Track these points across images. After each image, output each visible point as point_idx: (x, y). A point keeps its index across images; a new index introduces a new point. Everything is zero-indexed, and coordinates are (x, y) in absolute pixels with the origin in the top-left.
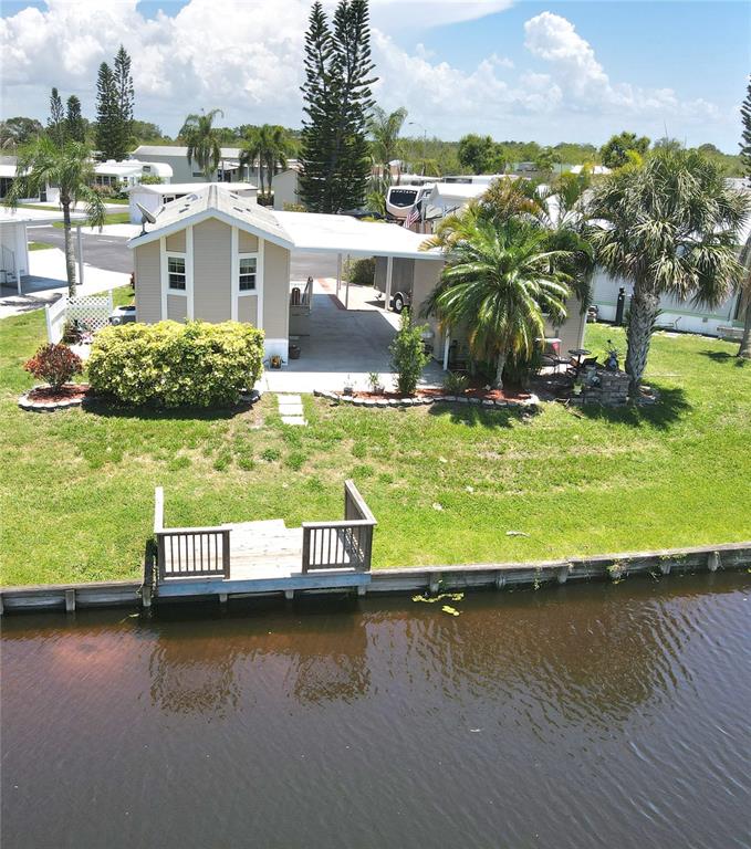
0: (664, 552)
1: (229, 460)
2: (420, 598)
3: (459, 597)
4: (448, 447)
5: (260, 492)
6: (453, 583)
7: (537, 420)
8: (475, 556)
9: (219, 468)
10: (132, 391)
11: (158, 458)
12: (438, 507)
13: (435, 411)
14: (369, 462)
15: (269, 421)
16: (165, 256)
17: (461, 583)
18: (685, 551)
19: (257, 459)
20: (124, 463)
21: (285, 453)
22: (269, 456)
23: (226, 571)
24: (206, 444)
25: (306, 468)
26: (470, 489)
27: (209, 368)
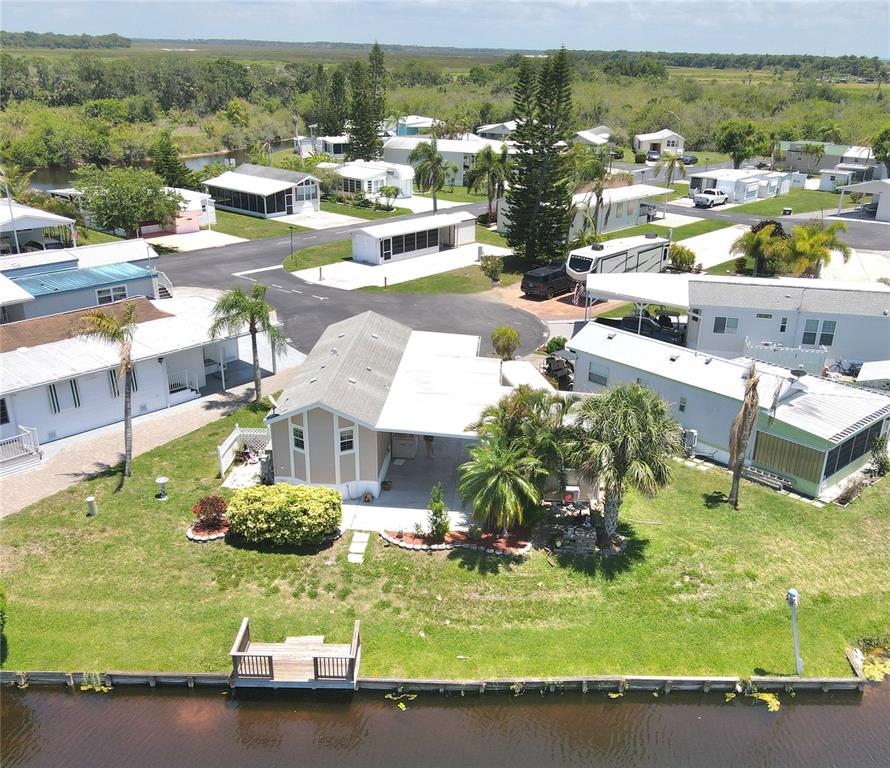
0: (550, 679)
1: (303, 590)
2: (390, 696)
3: (413, 697)
4: (447, 587)
5: (316, 615)
6: (412, 688)
7: (521, 567)
8: (428, 673)
9: (295, 595)
10: (253, 535)
11: (260, 585)
12: (422, 634)
13: (452, 556)
14: (391, 596)
15: (339, 559)
16: (291, 427)
17: (417, 688)
18: (562, 679)
19: (320, 591)
20: (240, 587)
21: (340, 587)
22: (329, 588)
23: (272, 675)
24: (292, 575)
25: (350, 599)
26: (448, 622)
27: (300, 525)
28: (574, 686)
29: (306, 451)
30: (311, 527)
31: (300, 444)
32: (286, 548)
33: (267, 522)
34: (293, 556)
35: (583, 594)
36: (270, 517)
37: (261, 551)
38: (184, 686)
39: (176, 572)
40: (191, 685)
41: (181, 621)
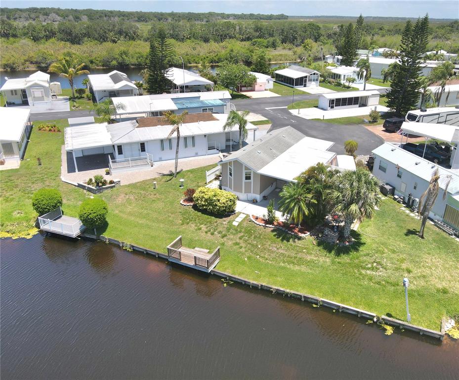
0: (288, 291)
1: (210, 231)
2: (223, 280)
3: (232, 282)
4: (265, 243)
5: (210, 242)
6: (232, 279)
7: (300, 242)
8: (239, 275)
9: (206, 232)
10: (200, 206)
11: (195, 226)
12: (246, 259)
13: (273, 231)
14: (241, 241)
15: (229, 222)
16: (229, 167)
17: (234, 280)
18: (292, 292)
19: (216, 233)
20: (189, 225)
21: (224, 233)
22: (220, 232)
23: (180, 260)
24: (209, 224)
25: (225, 239)
26: (258, 257)
27: (216, 205)
28: (299, 297)
29: (232, 178)
30: (220, 207)
31: (231, 174)
32: (211, 214)
33: (205, 202)
34: (213, 218)
35: (322, 260)
36: (206, 200)
37: (202, 213)
38: (154, 256)
39: (170, 214)
40: (157, 256)
41: (163, 232)
